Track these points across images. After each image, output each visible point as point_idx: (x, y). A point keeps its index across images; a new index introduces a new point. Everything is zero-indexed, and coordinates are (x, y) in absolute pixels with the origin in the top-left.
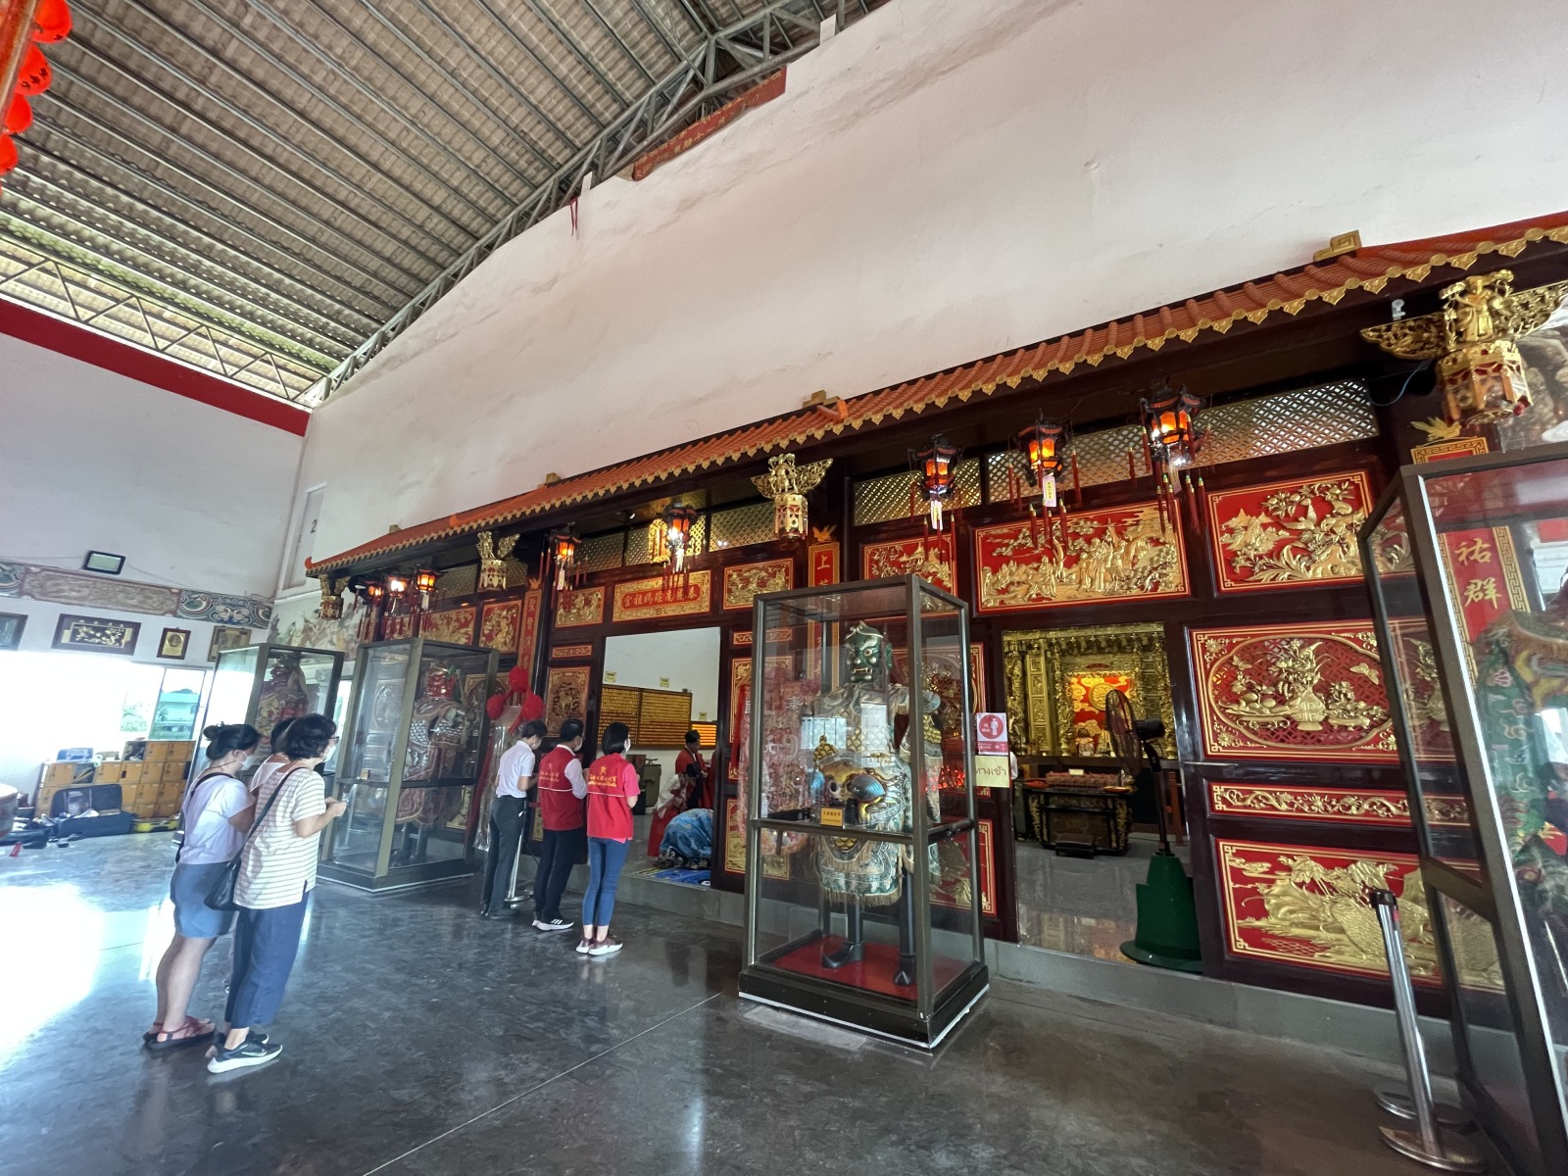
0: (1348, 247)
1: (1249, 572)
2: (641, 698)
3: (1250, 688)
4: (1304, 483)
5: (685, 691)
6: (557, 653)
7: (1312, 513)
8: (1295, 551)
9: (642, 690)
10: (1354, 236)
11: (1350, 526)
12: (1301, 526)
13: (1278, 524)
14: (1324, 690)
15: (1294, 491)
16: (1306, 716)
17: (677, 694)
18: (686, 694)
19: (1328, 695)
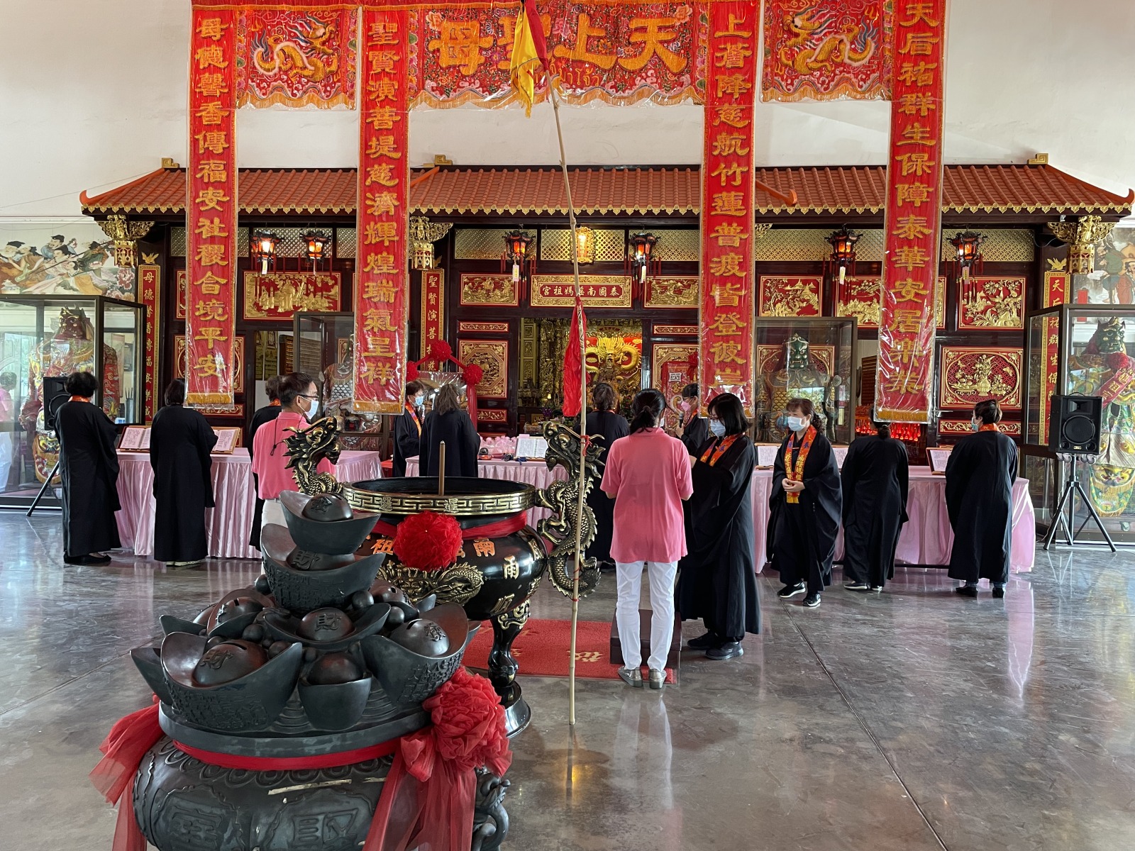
0: (1043, 162)
1: (972, 320)
3: (963, 377)
4: (1001, 279)
6: (463, 326)
7: (1002, 294)
8: (992, 311)
10: (1046, 156)
11: (1015, 303)
12: (997, 300)
13: (988, 299)
14: (991, 378)
15: (997, 282)
16: (983, 390)
19: (993, 381)
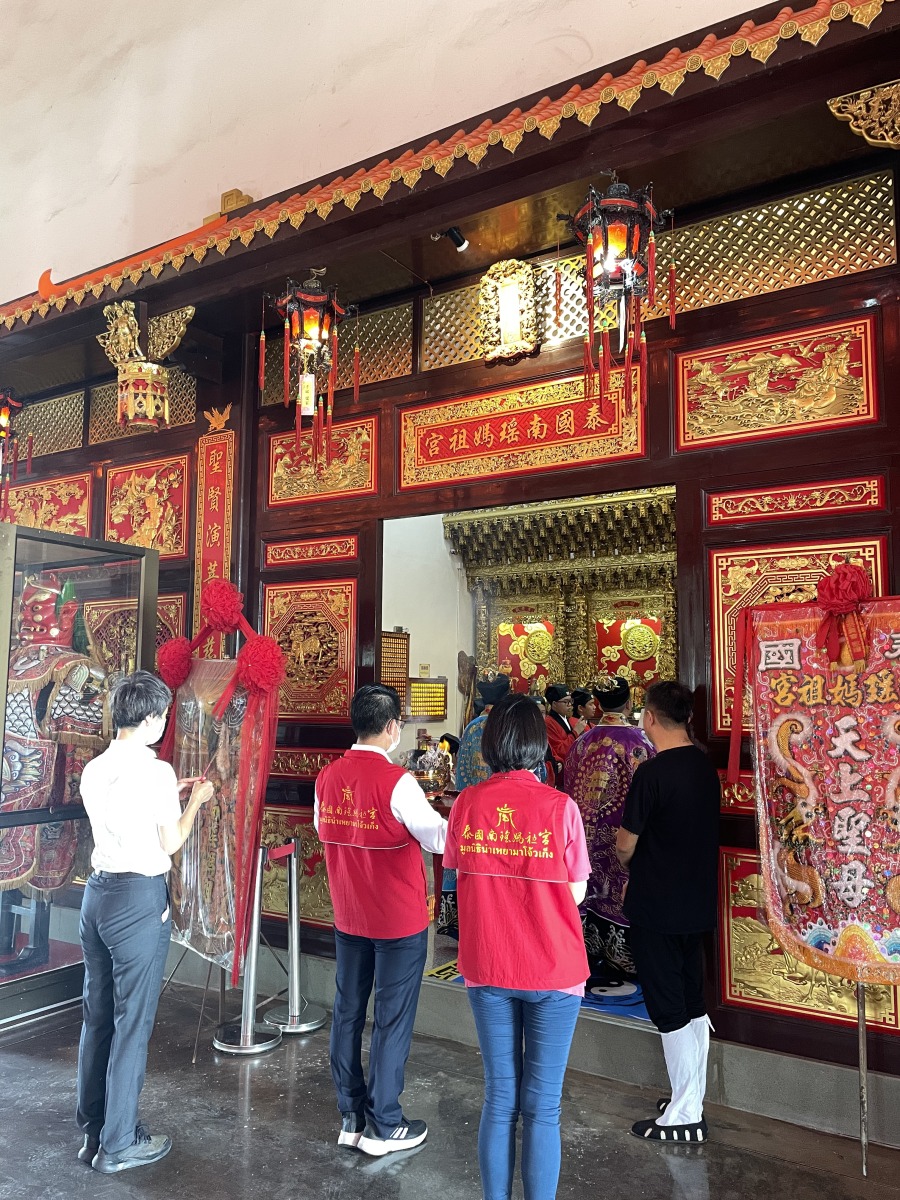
5: (401, 629)
6: (276, 554)
18: (401, 636)
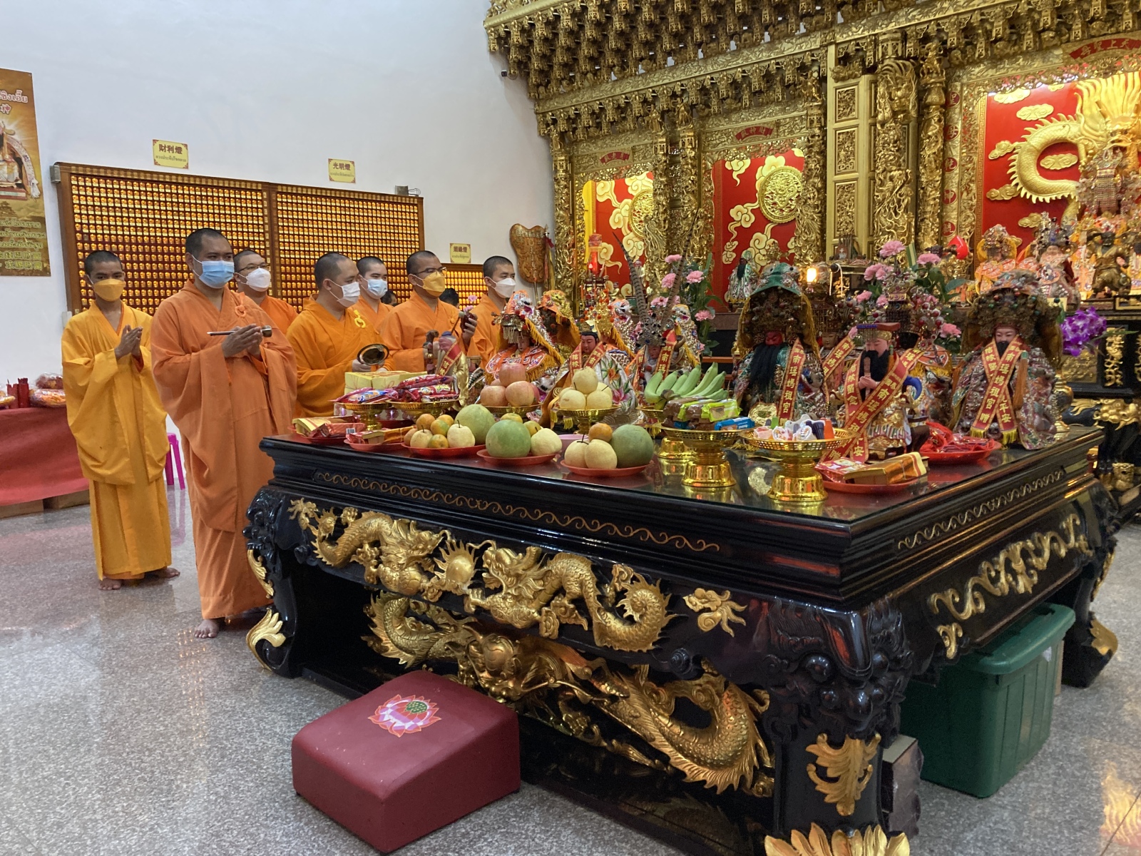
2: (272, 209)
5: (404, 191)
9: (271, 188)
17: (381, 198)
18: (407, 200)
